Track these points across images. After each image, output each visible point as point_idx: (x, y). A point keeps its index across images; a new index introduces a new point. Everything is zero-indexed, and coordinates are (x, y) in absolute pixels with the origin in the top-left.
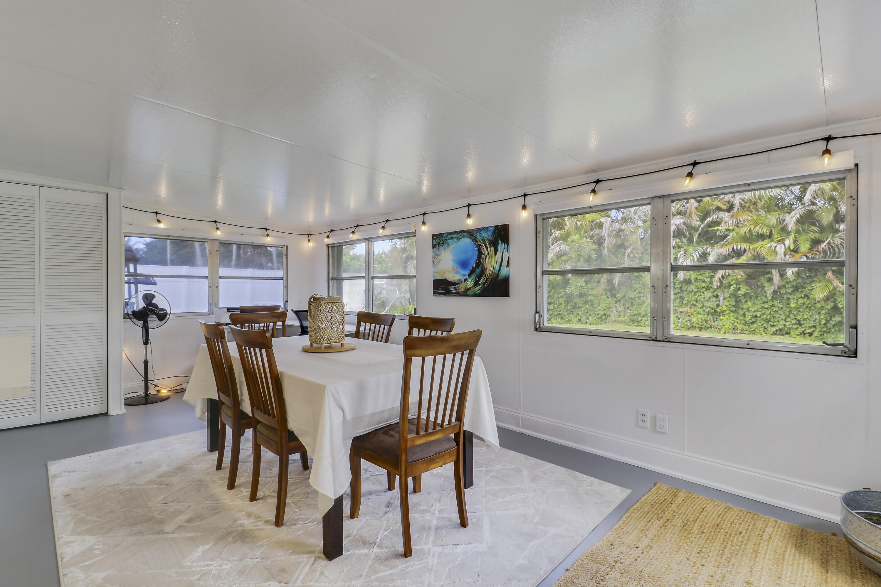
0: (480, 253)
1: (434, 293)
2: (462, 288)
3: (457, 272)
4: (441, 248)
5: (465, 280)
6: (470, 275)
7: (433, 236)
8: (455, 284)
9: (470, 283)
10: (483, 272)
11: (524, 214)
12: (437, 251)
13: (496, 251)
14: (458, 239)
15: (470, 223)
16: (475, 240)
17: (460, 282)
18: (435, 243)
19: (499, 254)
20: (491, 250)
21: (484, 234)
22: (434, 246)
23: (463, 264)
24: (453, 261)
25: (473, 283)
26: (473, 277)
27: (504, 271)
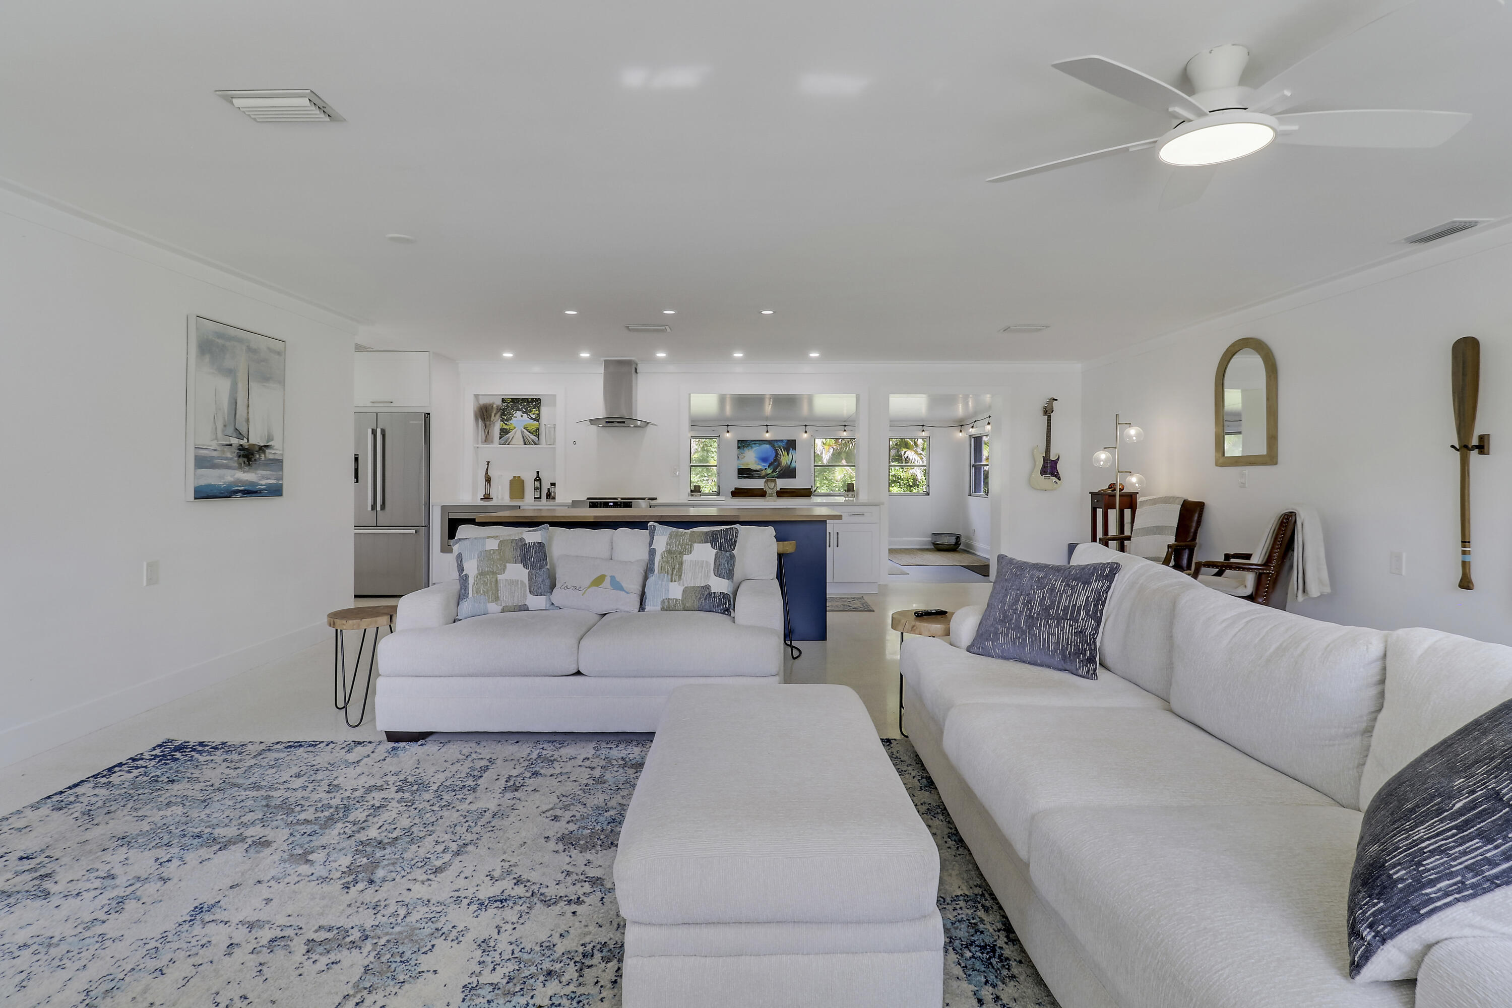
0: (777, 454)
1: (738, 477)
2: (763, 474)
3: (759, 464)
4: (745, 449)
5: (766, 469)
6: (769, 467)
7: (738, 441)
8: (758, 471)
9: (769, 471)
10: (779, 464)
11: (805, 435)
12: (742, 450)
13: (788, 454)
14: (760, 445)
15: (767, 436)
16: (773, 446)
17: (761, 470)
18: (739, 445)
19: (790, 455)
20: (785, 453)
21: (780, 444)
22: (739, 448)
23: (764, 460)
24: (756, 457)
25: (771, 471)
26: (771, 467)
27: (793, 465)
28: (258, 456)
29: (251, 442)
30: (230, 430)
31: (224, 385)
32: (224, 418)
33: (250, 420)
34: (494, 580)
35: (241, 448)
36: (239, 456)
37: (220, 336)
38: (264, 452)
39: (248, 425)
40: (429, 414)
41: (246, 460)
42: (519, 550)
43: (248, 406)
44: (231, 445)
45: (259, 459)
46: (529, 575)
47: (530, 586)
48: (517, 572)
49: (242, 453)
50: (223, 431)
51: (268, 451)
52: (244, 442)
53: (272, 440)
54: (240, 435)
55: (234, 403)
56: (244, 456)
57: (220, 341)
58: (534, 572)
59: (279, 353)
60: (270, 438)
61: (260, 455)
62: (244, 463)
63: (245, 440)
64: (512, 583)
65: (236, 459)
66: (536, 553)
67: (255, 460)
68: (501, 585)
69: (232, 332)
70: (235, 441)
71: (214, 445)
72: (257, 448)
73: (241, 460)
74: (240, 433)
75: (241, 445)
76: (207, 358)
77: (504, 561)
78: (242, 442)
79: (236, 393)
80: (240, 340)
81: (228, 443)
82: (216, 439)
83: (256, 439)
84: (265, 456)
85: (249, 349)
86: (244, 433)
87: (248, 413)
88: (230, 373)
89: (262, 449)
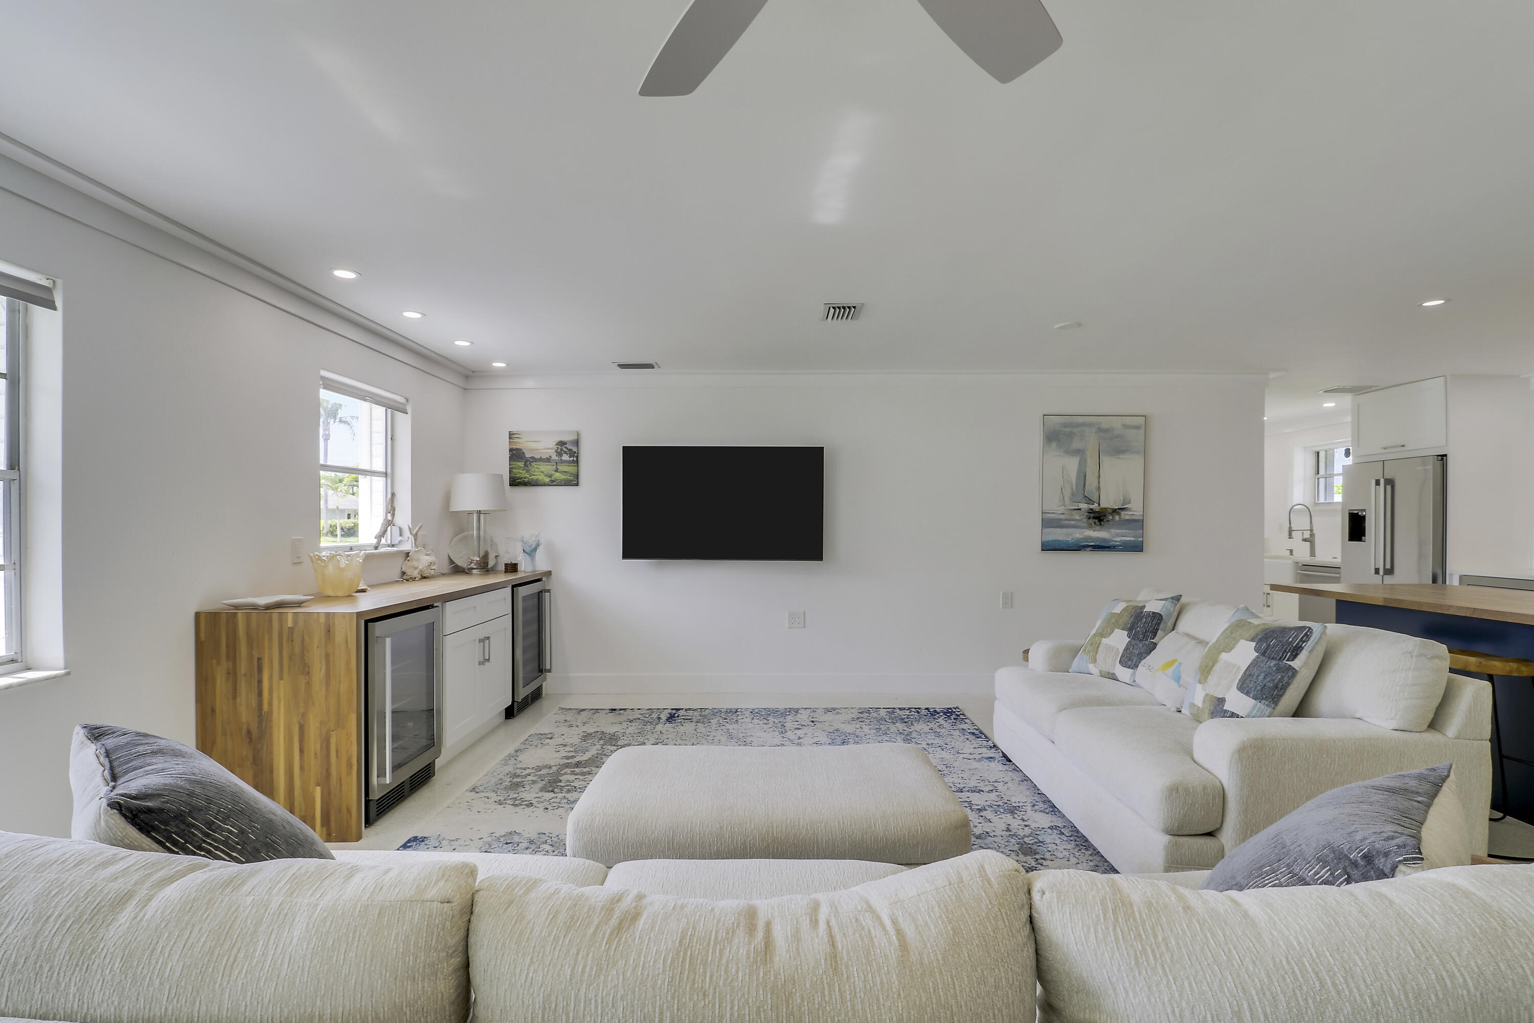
28: (1111, 517)
29: (1102, 506)
30: (1079, 498)
31: (1072, 464)
32: (1072, 489)
33: (1101, 488)
34: (1098, 642)
35: (1091, 511)
36: (1089, 518)
37: (1066, 425)
38: (1119, 514)
39: (1099, 492)
40: (1446, 455)
41: (1097, 521)
42: (1133, 617)
43: (1099, 477)
44: (1080, 509)
45: (1113, 520)
46: (1127, 644)
47: (1122, 656)
48: (1120, 639)
49: (1092, 515)
50: (1070, 499)
51: (1123, 513)
52: (1095, 507)
53: (1130, 503)
54: (1089, 501)
55: (1082, 476)
56: (1094, 518)
57: (1067, 430)
58: (1133, 642)
59: (1137, 427)
60: (1126, 501)
61: (1113, 517)
62: (1095, 523)
63: (1096, 505)
64: (1109, 648)
66: (1145, 623)
67: (1107, 521)
68: (1100, 649)
69: (1080, 420)
70: (1084, 506)
71: (1062, 510)
72: (1111, 511)
73: (1091, 521)
75: (1091, 509)
76: (1054, 444)
77: (1116, 625)
78: (1091, 507)
79: (1085, 467)
80: (1090, 425)
81: (1077, 508)
82: (1064, 505)
83: (1108, 501)
85: (1100, 430)
86: (1095, 498)
87: (1099, 482)
88: (1079, 452)
89: (1115, 511)
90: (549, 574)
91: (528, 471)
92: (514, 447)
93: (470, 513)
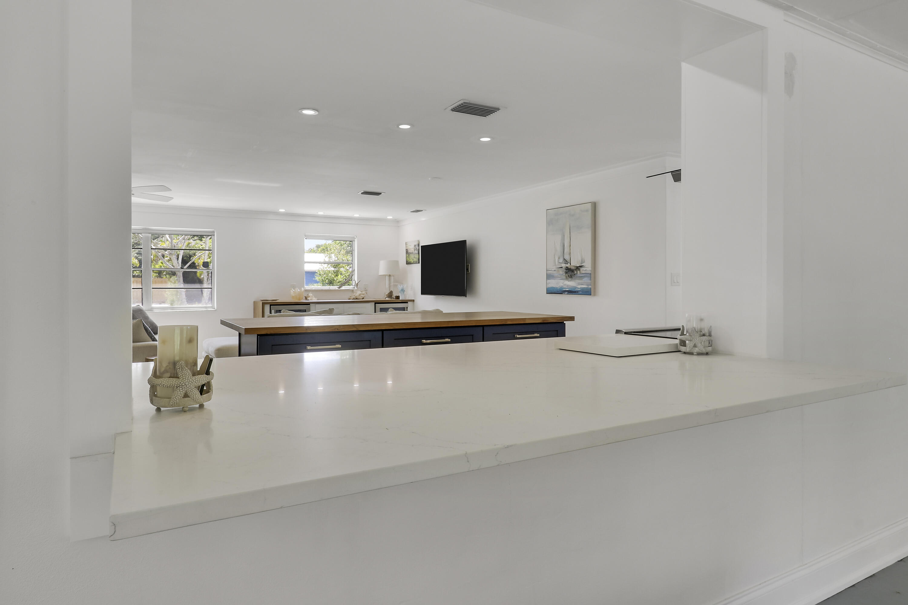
28: (576, 272)
29: (572, 264)
30: (561, 260)
31: (558, 239)
32: (558, 254)
33: (571, 253)
36: (566, 273)
37: (556, 214)
38: (579, 270)
39: (570, 256)
43: (570, 246)
44: (562, 267)
45: (577, 274)
49: (567, 271)
50: (557, 261)
51: (581, 269)
52: (568, 265)
53: (584, 262)
54: (566, 262)
55: (563, 247)
56: (568, 273)
57: (556, 217)
59: (587, 211)
60: (583, 261)
61: (577, 272)
62: (569, 276)
63: (569, 264)
65: (564, 274)
67: (574, 274)
69: (561, 210)
70: (564, 265)
71: (554, 268)
72: (575, 268)
73: (567, 275)
74: (566, 261)
75: (567, 267)
76: (550, 228)
78: (567, 265)
79: (564, 240)
80: (566, 213)
82: (555, 265)
83: (574, 263)
84: (580, 272)
85: (570, 215)
86: (568, 260)
87: (570, 250)
88: (562, 231)
89: (578, 268)
90: (413, 301)
91: (409, 258)
92: (407, 248)
93: (385, 275)
